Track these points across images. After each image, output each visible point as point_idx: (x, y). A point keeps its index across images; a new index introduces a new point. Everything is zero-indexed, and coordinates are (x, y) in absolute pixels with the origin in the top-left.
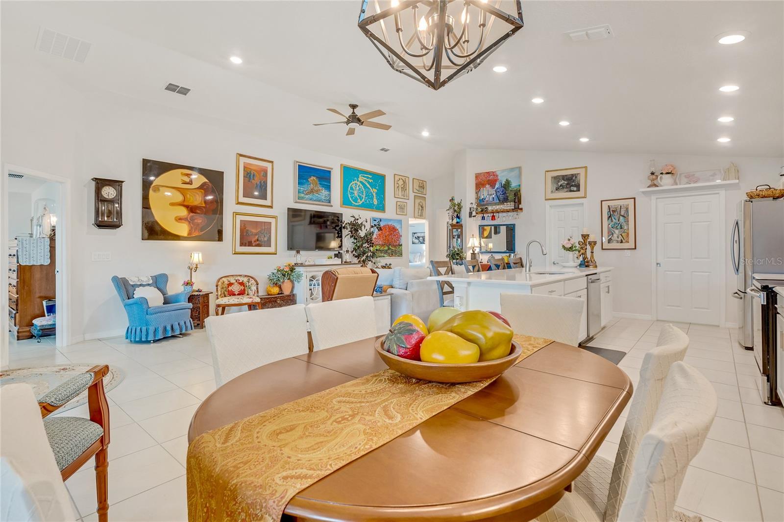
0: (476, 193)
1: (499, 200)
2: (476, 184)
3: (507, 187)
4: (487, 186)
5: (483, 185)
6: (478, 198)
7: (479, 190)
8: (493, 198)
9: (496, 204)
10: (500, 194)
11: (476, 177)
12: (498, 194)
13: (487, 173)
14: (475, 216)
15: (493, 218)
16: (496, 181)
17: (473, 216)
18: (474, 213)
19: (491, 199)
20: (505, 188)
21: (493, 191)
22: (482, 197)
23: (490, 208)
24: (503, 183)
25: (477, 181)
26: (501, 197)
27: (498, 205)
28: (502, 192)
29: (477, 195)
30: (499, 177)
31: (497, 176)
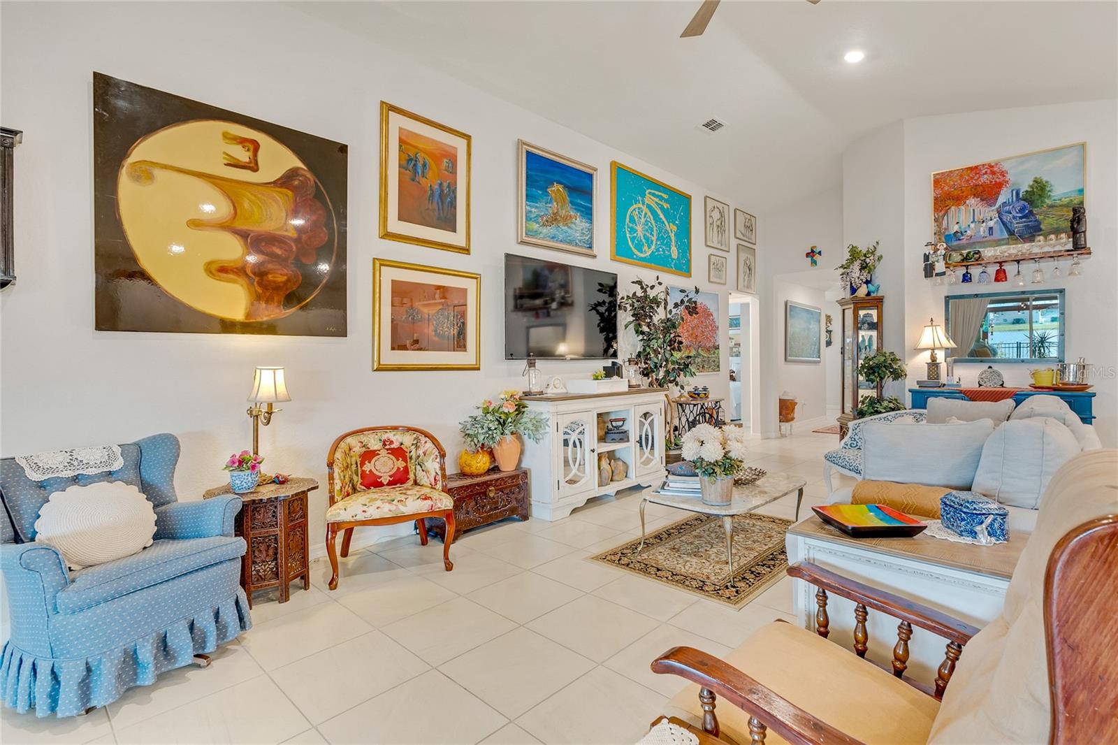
0: (936, 220)
1: (1011, 233)
2: (936, 199)
3: (1036, 197)
4: (972, 201)
5: (959, 200)
6: (940, 233)
7: (946, 212)
8: (991, 228)
9: (998, 243)
10: (1014, 218)
11: (937, 182)
12: (1007, 218)
13: (971, 169)
14: (944, 274)
15: (1000, 276)
16: (999, 186)
17: (937, 275)
18: (940, 267)
19: (983, 229)
20: (1031, 202)
21: (990, 212)
22: (956, 228)
23: (988, 253)
24: (1024, 188)
25: (939, 191)
26: (1018, 226)
27: (1008, 244)
28: (1021, 211)
29: (939, 226)
30: (1008, 177)
31: (1003, 174)
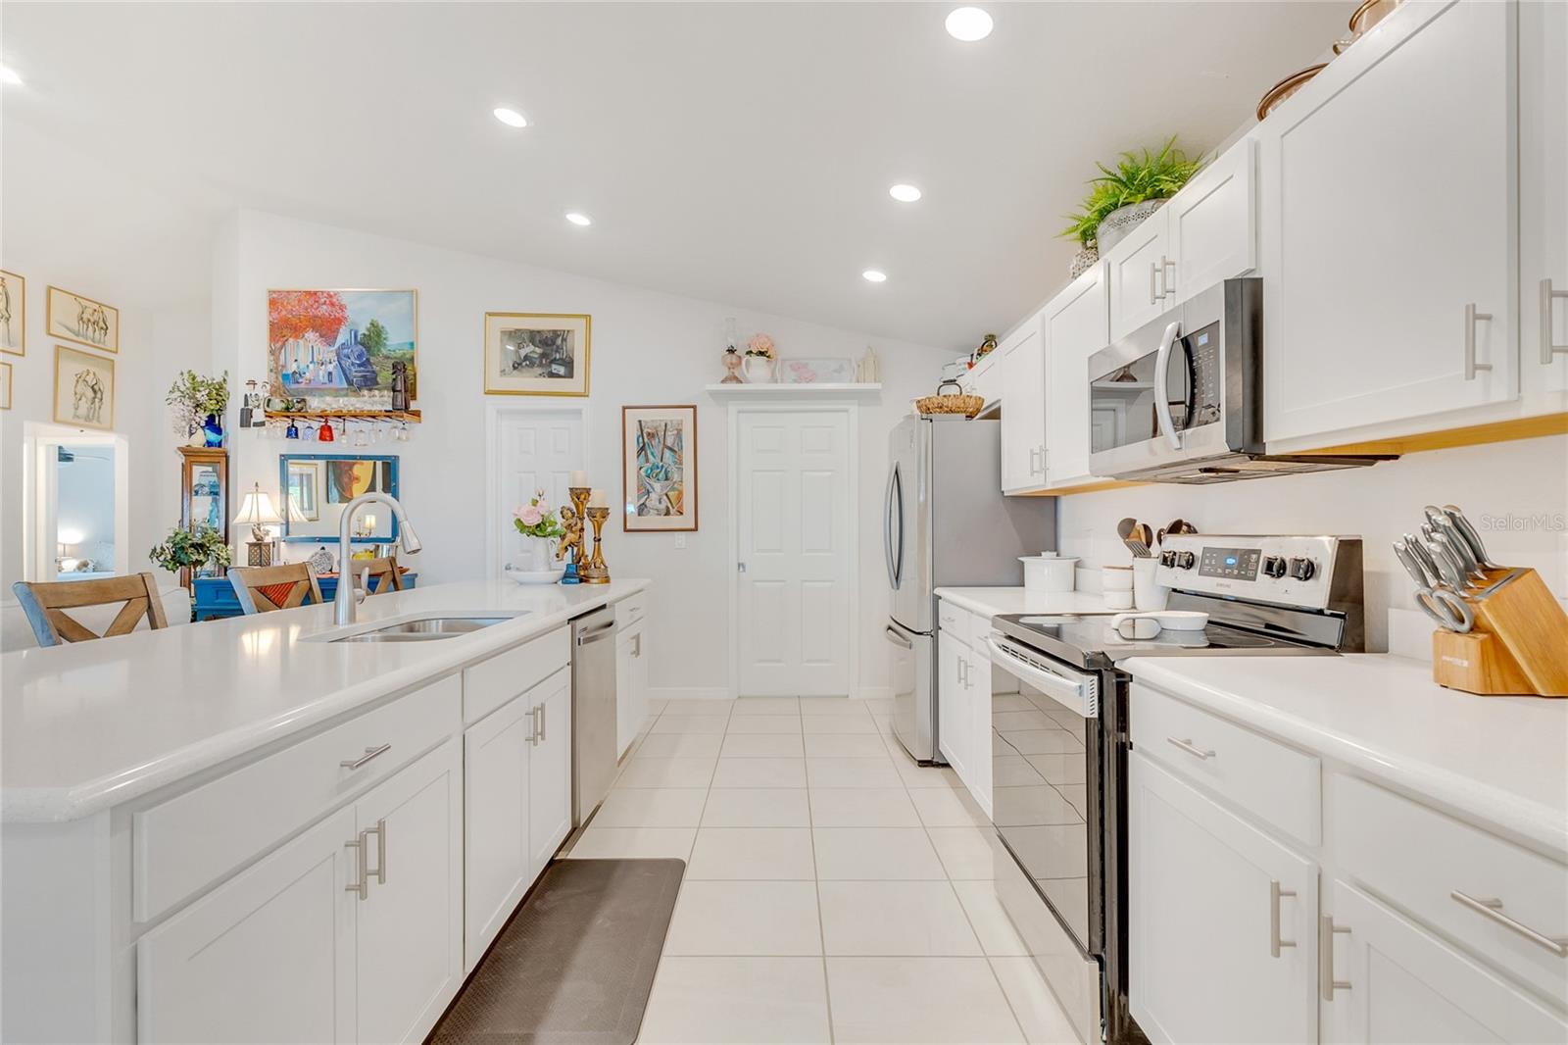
0: (272, 352)
1: (350, 383)
2: (272, 325)
3: (373, 344)
4: (311, 335)
5: (297, 330)
6: (276, 369)
7: (284, 344)
8: (330, 373)
9: (337, 393)
10: (353, 364)
11: (273, 303)
12: (347, 363)
13: (308, 293)
14: (262, 424)
15: (326, 434)
16: (339, 321)
17: (255, 425)
18: (258, 415)
19: (322, 372)
20: (368, 349)
21: (328, 353)
22: (293, 367)
23: (315, 404)
24: (362, 331)
25: (275, 315)
26: (356, 373)
27: (346, 395)
28: (360, 356)
29: (276, 361)
30: (348, 313)
31: (342, 308)
